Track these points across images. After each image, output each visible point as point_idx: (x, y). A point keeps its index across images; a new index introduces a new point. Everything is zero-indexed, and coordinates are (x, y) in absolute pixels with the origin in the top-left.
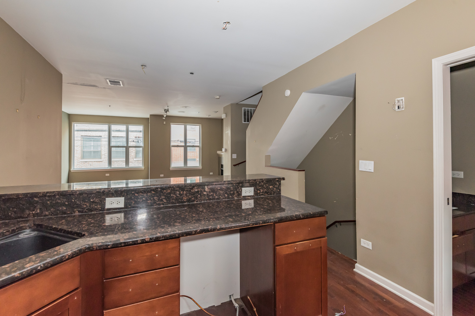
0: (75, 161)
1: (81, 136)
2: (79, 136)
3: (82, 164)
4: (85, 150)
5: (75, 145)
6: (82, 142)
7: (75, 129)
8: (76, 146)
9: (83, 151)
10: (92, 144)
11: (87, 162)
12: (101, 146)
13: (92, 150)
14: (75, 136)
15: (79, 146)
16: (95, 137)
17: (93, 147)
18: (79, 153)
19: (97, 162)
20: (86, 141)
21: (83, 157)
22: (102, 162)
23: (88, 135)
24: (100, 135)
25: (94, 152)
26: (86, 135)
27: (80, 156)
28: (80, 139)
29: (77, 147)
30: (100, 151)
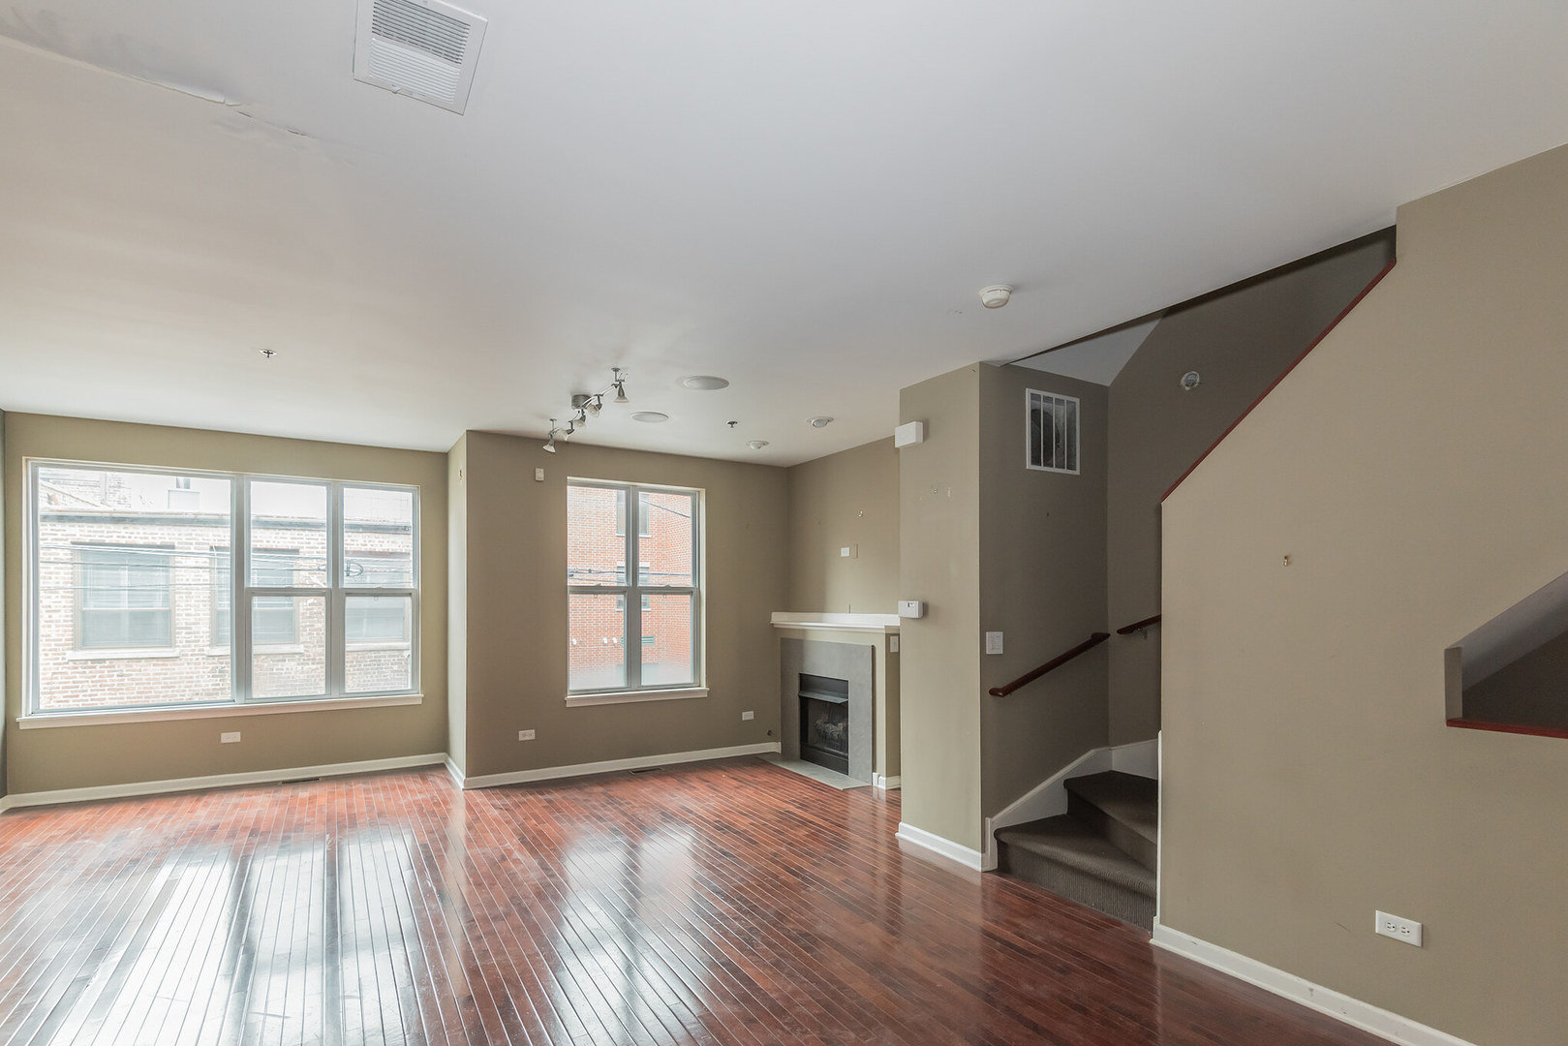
0: (41, 658)
1: (73, 543)
2: (60, 543)
3: (80, 670)
4: (91, 607)
5: (41, 585)
6: (79, 569)
7: (40, 513)
8: (49, 590)
9: (83, 612)
10: (125, 582)
11: (104, 660)
12: (171, 588)
13: (124, 606)
14: (41, 543)
15: (61, 591)
16: (145, 551)
17: (129, 595)
18: (62, 623)
19: (155, 662)
20: (98, 567)
21: (82, 641)
22: (178, 662)
23: (107, 541)
24: (167, 540)
25: (135, 616)
26: (97, 538)
27: (69, 635)
28: (63, 555)
29: (54, 595)
30: (167, 615)
